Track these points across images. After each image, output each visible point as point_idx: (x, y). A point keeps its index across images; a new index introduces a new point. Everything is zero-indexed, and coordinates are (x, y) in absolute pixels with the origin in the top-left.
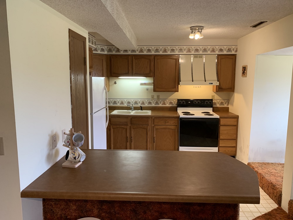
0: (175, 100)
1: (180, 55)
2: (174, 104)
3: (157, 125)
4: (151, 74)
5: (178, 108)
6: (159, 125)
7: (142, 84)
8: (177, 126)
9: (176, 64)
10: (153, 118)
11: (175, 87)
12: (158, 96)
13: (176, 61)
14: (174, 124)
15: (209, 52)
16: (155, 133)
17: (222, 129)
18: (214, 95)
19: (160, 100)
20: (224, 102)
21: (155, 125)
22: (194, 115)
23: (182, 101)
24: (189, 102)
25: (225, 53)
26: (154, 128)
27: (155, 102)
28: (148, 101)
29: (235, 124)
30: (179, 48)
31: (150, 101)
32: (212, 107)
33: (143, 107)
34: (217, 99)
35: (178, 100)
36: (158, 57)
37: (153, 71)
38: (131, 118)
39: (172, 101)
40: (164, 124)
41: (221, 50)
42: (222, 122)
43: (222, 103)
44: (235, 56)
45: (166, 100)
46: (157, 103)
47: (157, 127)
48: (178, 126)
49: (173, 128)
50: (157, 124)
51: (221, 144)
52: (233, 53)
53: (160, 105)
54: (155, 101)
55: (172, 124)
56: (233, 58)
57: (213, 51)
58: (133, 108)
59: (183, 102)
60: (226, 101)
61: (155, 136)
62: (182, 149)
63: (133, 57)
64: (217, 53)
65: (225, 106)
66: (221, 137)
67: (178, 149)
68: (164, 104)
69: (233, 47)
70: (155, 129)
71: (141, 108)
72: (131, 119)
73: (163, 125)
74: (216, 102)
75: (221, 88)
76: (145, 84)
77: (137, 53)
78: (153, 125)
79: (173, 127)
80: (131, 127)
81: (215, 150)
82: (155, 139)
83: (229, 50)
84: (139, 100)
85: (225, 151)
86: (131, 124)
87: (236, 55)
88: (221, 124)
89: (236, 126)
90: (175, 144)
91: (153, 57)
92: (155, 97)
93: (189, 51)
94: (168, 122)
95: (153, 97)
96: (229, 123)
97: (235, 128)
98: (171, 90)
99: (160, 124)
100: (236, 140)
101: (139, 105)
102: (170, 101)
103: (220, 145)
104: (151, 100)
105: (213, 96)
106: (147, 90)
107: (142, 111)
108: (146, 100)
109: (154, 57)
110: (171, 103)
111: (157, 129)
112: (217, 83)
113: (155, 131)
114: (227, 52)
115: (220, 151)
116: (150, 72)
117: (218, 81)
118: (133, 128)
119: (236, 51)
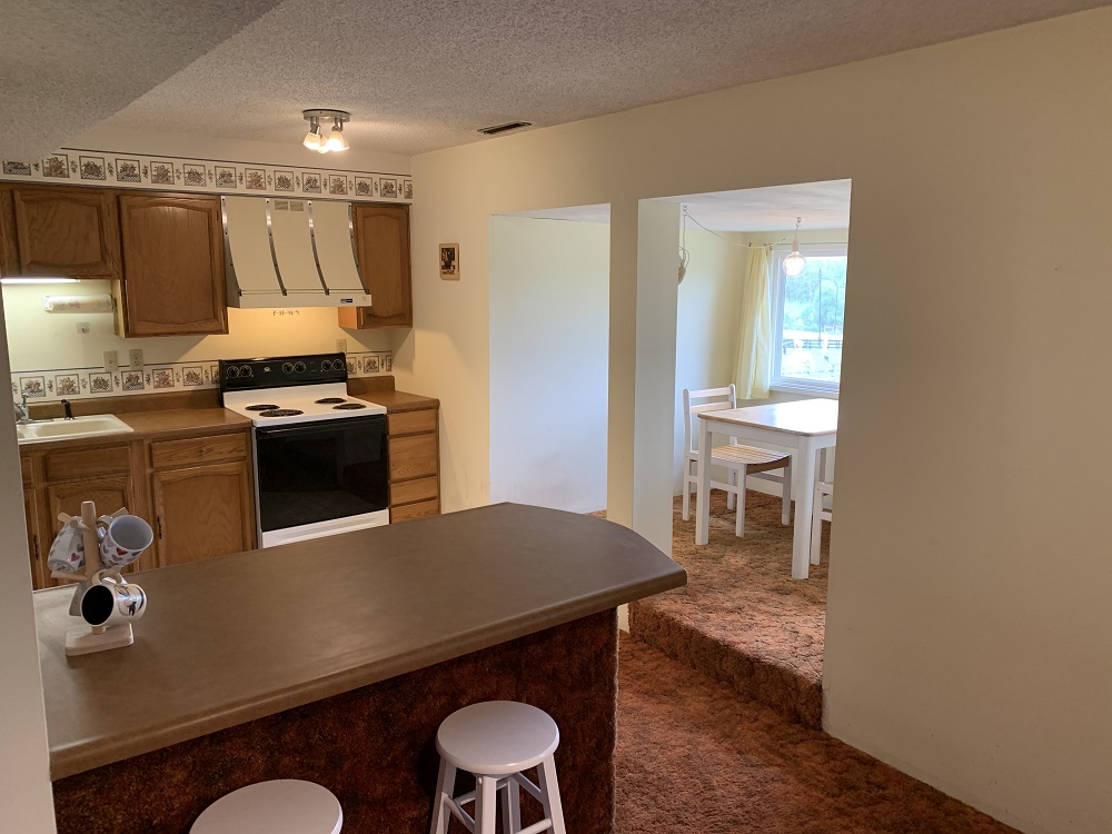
0: (206, 366)
1: (223, 197)
2: (205, 379)
3: (164, 469)
4: (110, 265)
5: (225, 394)
6: (174, 467)
7: (59, 308)
8: (245, 458)
9: (210, 229)
10: (146, 442)
11: (215, 316)
12: (136, 356)
13: (209, 217)
14: (235, 454)
15: (326, 193)
16: (159, 500)
17: (394, 446)
18: (343, 338)
19: (148, 370)
20: (376, 359)
21: (158, 470)
22: (299, 413)
23: (239, 366)
24: (267, 369)
25: (376, 197)
26: (155, 481)
27: (125, 377)
28: (94, 377)
29: (431, 426)
30: (219, 171)
31: (99, 376)
32: (343, 379)
33: (75, 404)
34: (358, 354)
35: (224, 365)
36: (135, 199)
37: (117, 254)
38: (43, 453)
39: (197, 371)
40: (196, 460)
41: (363, 188)
42: (395, 426)
43: (371, 365)
44: (404, 208)
45: (171, 366)
46: (133, 382)
47: (165, 476)
48: (249, 458)
49: (230, 470)
50: (164, 464)
51: (397, 495)
52: (400, 199)
53: (149, 389)
54: (126, 375)
55: (228, 456)
56: (399, 215)
57: (339, 188)
58: (25, 410)
59: (246, 372)
60: (382, 356)
61: (160, 511)
62: (271, 539)
63: (17, 194)
64: (352, 195)
65: (383, 372)
66: (395, 474)
67: (256, 543)
68: (165, 382)
69: (400, 180)
70: (157, 485)
71: (68, 410)
72: (45, 460)
73: (190, 465)
74: (352, 361)
75: (375, 316)
76: (75, 307)
77: (37, 177)
78: (149, 471)
79: (231, 467)
80: (46, 491)
81: (379, 518)
82: (163, 523)
83: (388, 189)
84: (49, 376)
85: (409, 517)
86: (47, 478)
87: (408, 205)
88: (391, 433)
89: (434, 432)
90: (243, 528)
91: (111, 198)
92: (124, 359)
93: (256, 182)
94: (210, 450)
95: (112, 358)
96: (414, 427)
97: (430, 438)
98: (201, 329)
99: (180, 462)
100: (435, 475)
101: (52, 397)
102: (186, 371)
103: (394, 501)
104: (103, 370)
105: (342, 343)
106: (84, 330)
107: (71, 421)
108: (83, 374)
109: (118, 197)
110: (192, 377)
111: (166, 484)
112: (364, 299)
113: (159, 493)
114: (383, 195)
115: (393, 521)
116: (103, 258)
117: (367, 292)
118: (58, 496)
119: (409, 195)
